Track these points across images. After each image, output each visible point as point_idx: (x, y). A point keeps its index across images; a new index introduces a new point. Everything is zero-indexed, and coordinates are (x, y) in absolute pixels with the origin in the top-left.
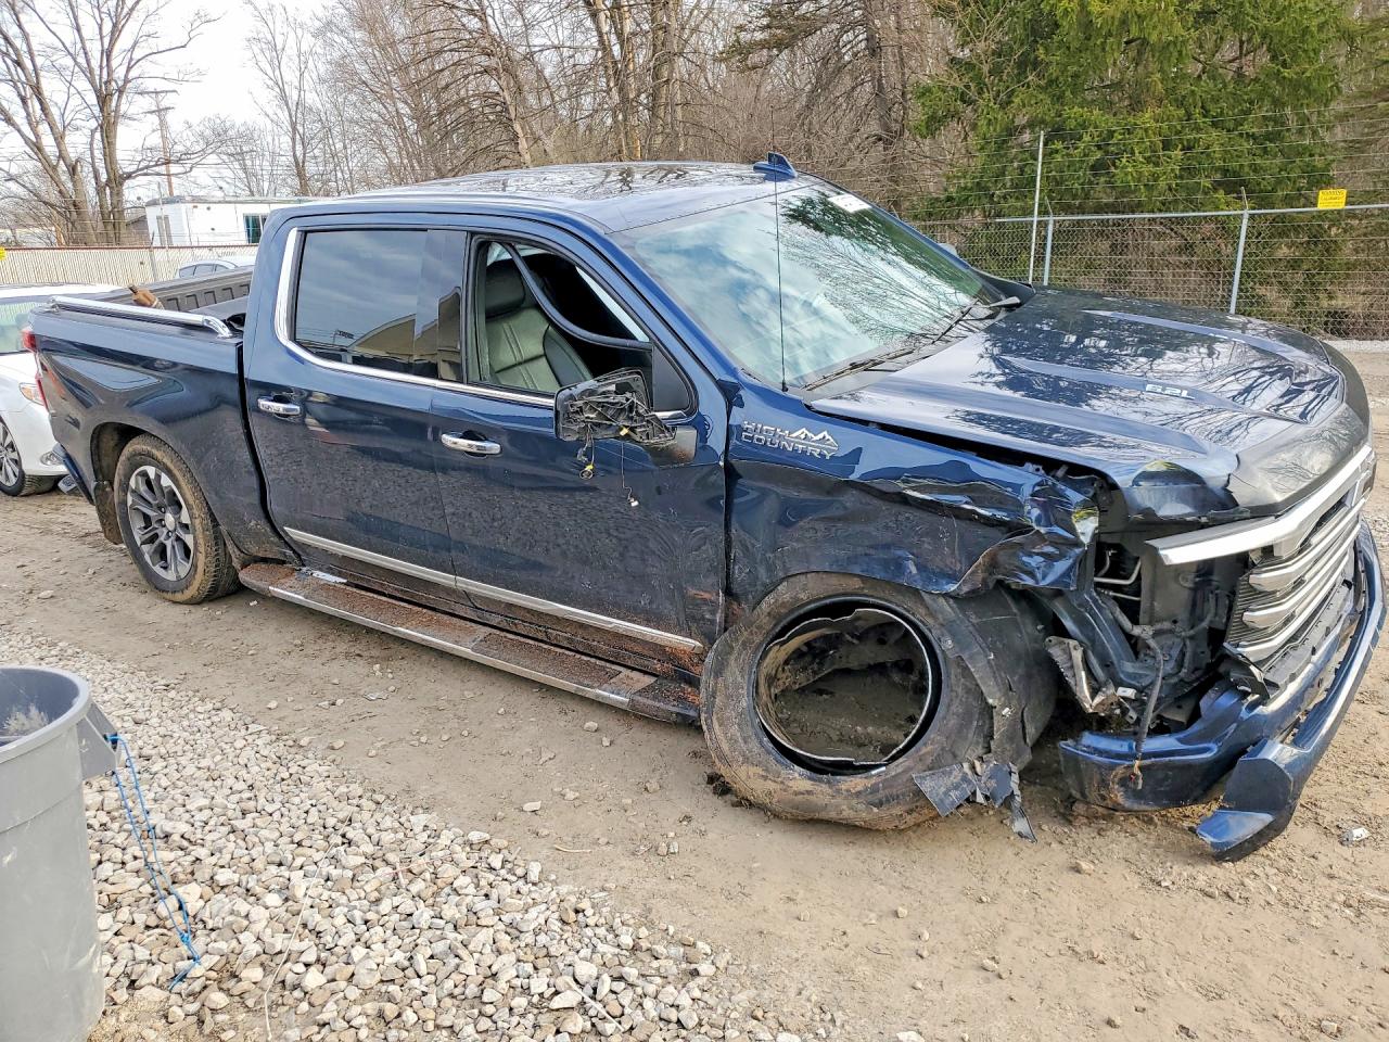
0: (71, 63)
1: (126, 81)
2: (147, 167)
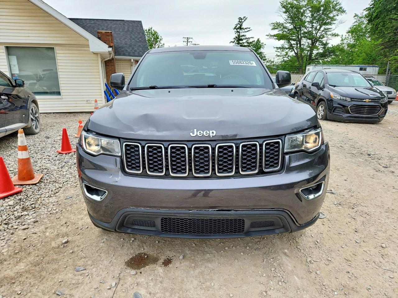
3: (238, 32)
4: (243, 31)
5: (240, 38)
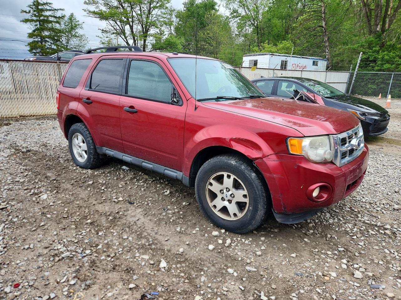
5: (40, 7)
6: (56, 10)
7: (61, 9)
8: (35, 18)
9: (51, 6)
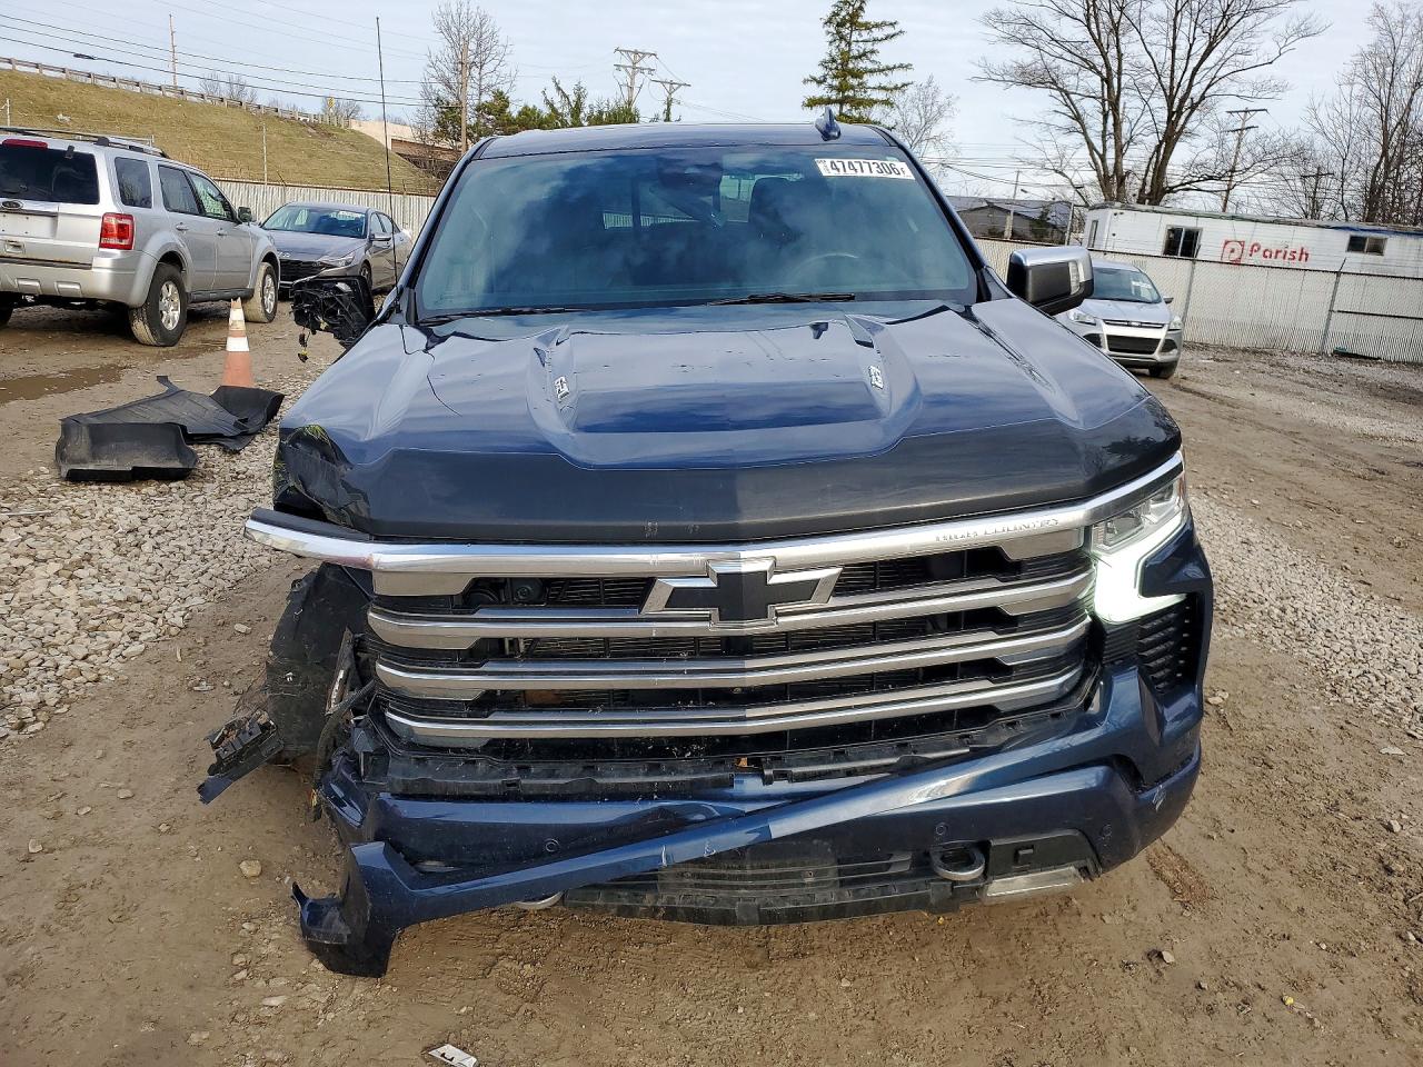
0: (1155, 81)
1: (1203, 97)
2: (1189, 183)
3: (842, 38)
4: (865, 35)
5: (851, 66)
6: (889, 69)
7: (901, 66)
8: (834, 95)
9: (874, 57)
